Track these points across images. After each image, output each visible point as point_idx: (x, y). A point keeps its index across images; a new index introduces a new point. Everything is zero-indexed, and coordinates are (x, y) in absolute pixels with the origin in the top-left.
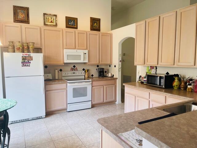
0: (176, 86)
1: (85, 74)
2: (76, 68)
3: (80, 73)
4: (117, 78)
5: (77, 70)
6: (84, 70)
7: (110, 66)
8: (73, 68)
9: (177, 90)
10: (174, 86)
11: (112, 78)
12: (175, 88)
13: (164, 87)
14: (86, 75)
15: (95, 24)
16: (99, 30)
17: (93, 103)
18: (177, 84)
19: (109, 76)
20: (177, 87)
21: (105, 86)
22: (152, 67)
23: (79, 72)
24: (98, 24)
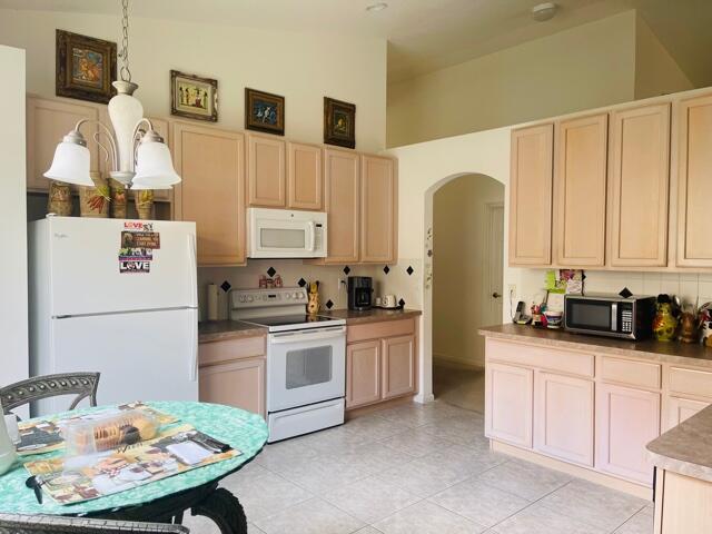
0: (667, 331)
1: (309, 299)
2: (279, 278)
3: (294, 296)
4: (420, 313)
5: (281, 287)
6: (302, 283)
7: (387, 270)
8: (268, 276)
9: (669, 344)
10: (660, 333)
11: (398, 312)
12: (664, 339)
13: (632, 336)
14: (312, 303)
15: (340, 123)
16: (349, 142)
17: (350, 405)
18: (669, 326)
19: (389, 306)
20: (670, 335)
21: (384, 342)
22: (566, 274)
23: (290, 292)
24: (348, 124)
